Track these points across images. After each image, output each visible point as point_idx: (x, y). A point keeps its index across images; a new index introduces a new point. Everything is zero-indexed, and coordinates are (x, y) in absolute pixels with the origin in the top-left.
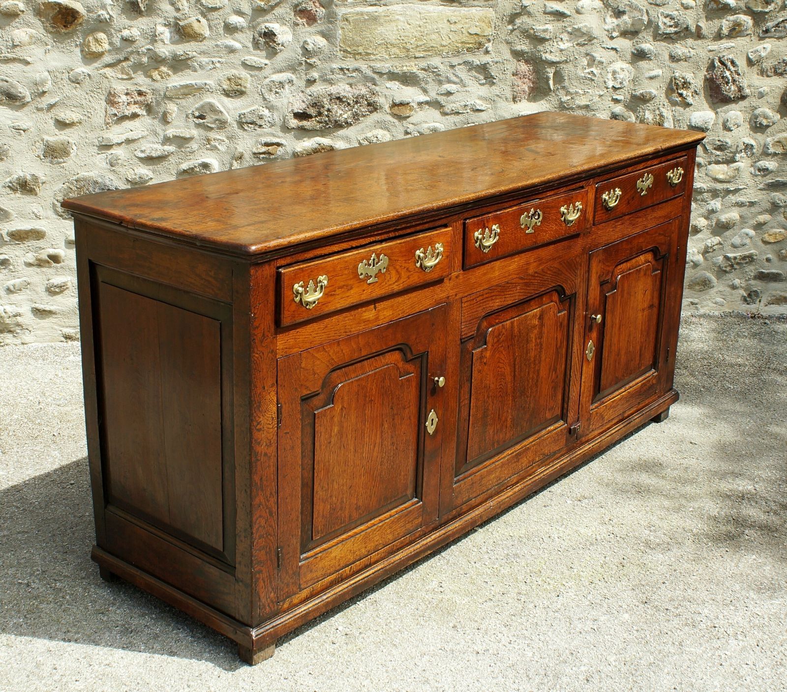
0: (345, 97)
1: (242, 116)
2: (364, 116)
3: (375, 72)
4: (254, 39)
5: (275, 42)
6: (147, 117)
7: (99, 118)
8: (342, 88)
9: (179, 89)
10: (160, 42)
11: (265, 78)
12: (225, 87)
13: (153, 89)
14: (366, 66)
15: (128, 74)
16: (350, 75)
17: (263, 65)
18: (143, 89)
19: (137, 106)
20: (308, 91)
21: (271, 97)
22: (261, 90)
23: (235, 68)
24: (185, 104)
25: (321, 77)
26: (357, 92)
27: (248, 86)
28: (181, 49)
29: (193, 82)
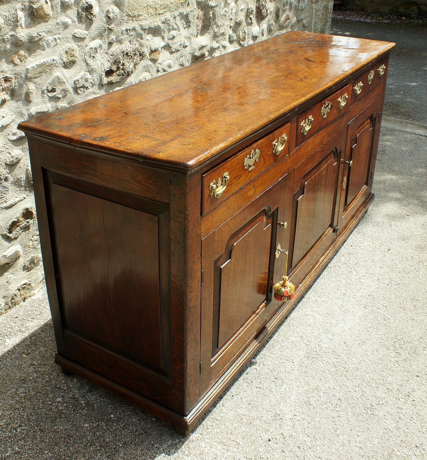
0: (130, 52)
1: (77, 83)
2: (138, 64)
3: (142, 29)
4: (78, 14)
5: (92, 14)
6: (12, 102)
9: (37, 69)
10: (20, 28)
11: (86, 46)
12: (65, 60)
13: (15, 74)
14: (138, 25)
16: (130, 34)
17: (86, 36)
18: (8, 75)
19: (4, 92)
20: (110, 52)
21: (91, 62)
22: (85, 58)
23: (69, 42)
24: (40, 82)
25: (116, 38)
26: (134, 47)
27: (77, 55)
28: (34, 31)
29: (45, 60)
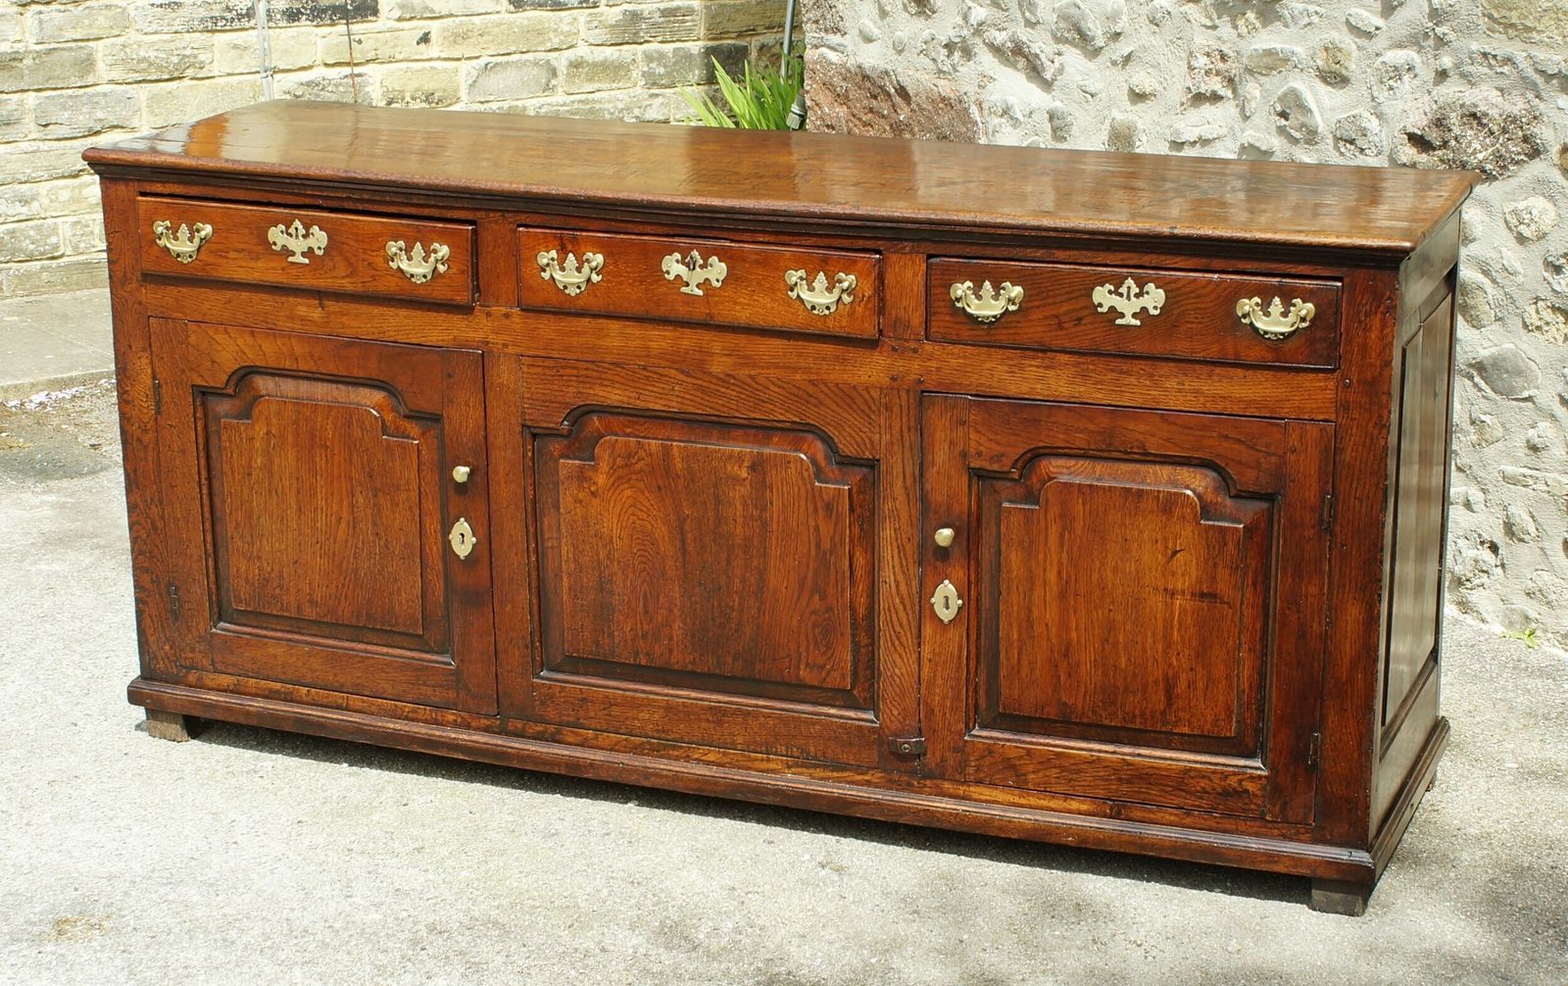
0: (1486, 115)
1: (1340, 125)
2: (1517, 163)
3: (1537, 70)
7: (1176, 94)
8: (1485, 97)
9: (1264, 56)
11: (1377, 55)
12: (1320, 63)
13: (1236, 51)
14: (1524, 54)
15: (1212, 20)
16: (1499, 70)
17: (1373, 29)
18: (1226, 49)
19: (1218, 78)
21: (1382, 95)
22: (1369, 79)
23: (1336, 29)
24: (1267, 86)
25: (1457, 66)
26: (1509, 109)
27: (1353, 66)
29: (1278, 46)
